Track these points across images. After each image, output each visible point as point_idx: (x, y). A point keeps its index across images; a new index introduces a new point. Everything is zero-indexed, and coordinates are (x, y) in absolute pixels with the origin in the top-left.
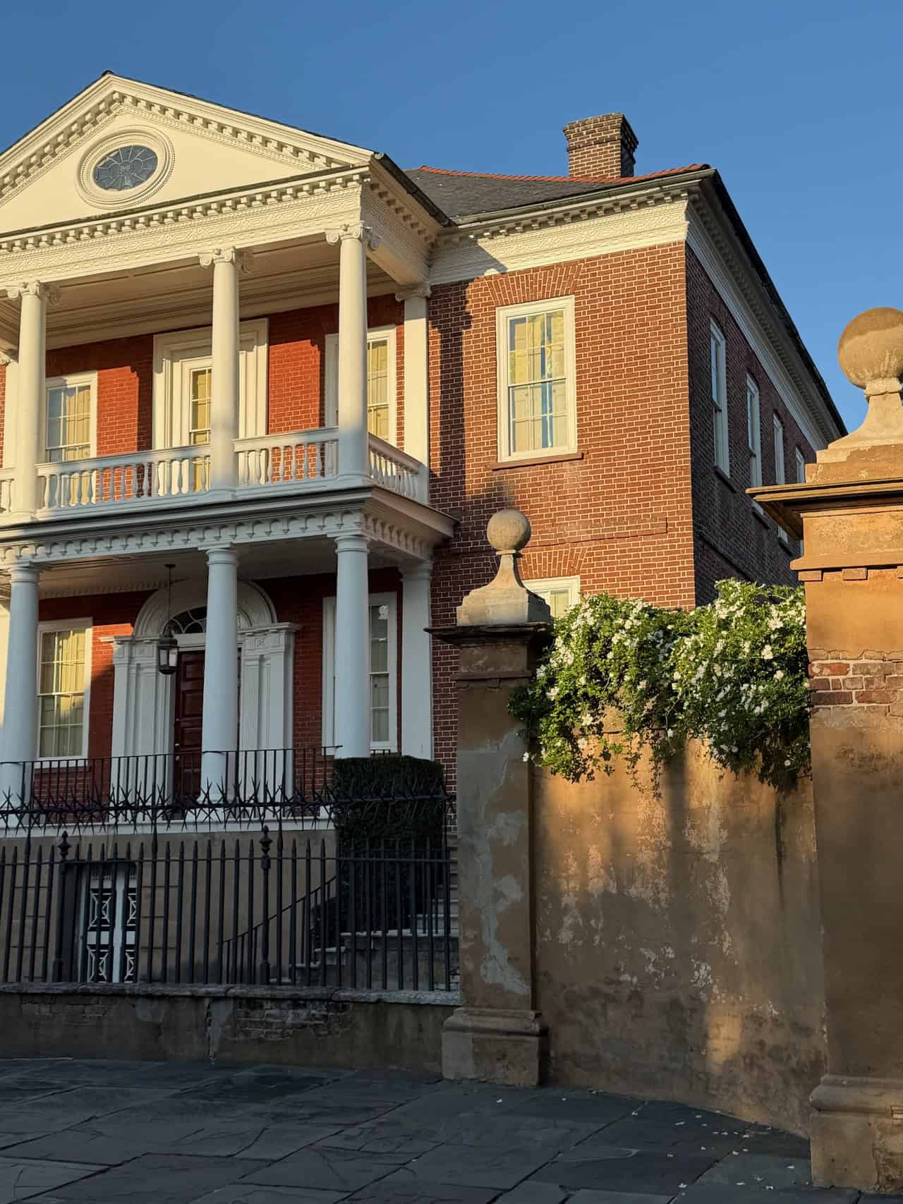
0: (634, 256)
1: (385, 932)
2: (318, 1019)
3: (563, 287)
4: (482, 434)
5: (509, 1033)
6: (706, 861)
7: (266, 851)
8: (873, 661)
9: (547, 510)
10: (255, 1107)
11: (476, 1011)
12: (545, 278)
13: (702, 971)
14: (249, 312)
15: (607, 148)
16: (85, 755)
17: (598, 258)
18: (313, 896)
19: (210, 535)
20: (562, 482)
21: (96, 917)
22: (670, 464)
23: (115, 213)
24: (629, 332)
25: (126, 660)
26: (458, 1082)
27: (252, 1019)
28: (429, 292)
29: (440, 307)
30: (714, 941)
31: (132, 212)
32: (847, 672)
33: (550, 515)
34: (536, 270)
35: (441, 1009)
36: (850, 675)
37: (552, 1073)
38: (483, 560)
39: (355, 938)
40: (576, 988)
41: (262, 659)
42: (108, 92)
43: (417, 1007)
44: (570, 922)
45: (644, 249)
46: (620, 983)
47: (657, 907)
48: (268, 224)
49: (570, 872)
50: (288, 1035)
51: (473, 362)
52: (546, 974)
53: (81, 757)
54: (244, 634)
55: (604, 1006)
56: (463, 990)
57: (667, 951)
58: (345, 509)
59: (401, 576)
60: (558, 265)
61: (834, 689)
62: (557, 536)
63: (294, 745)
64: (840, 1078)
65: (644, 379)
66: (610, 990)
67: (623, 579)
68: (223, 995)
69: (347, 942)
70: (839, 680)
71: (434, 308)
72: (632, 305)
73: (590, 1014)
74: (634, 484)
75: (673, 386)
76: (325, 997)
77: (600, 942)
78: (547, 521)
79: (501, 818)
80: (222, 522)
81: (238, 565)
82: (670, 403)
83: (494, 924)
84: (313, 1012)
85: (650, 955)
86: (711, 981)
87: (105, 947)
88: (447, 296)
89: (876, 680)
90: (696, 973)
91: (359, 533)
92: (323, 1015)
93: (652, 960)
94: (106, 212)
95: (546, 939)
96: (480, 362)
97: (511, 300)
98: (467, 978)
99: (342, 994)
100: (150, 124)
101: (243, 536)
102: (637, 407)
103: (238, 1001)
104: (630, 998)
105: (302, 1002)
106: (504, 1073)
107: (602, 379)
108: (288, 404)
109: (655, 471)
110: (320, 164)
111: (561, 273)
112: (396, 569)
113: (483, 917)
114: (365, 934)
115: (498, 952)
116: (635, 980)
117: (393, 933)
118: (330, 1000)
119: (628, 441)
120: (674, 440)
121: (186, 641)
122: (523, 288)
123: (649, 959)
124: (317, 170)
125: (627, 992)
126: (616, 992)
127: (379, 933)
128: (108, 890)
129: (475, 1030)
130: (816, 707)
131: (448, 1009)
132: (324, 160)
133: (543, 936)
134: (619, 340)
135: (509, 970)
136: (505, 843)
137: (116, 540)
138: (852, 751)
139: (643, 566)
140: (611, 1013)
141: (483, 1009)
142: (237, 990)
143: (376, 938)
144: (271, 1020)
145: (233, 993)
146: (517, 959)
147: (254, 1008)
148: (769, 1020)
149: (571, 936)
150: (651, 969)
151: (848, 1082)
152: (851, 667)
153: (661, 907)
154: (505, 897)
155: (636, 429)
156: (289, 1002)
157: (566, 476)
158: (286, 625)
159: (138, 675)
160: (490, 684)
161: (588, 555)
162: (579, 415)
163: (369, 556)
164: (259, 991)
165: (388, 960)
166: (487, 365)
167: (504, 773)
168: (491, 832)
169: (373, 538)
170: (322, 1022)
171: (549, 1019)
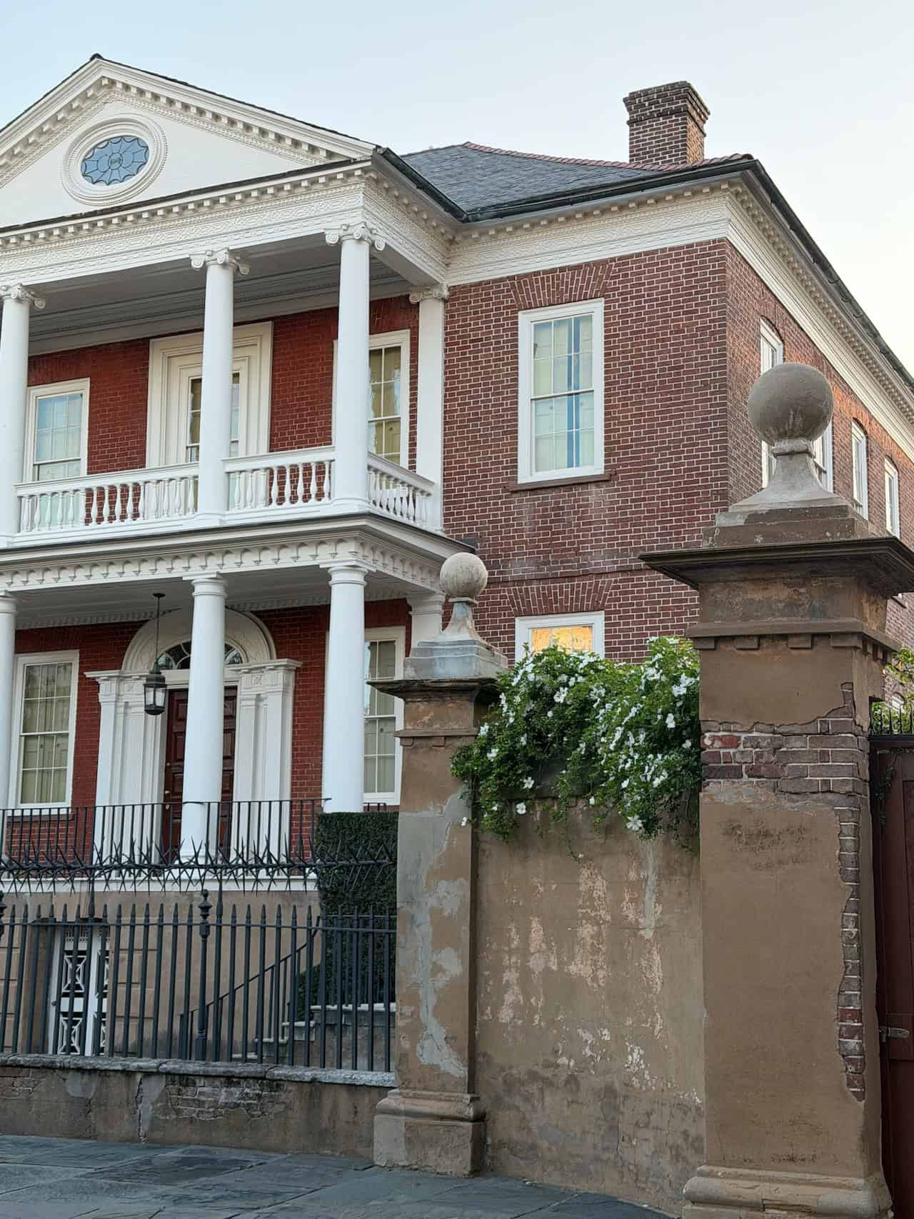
0: (670, 255)
1: (356, 1006)
2: (251, 1099)
3: (592, 290)
4: (501, 451)
5: (442, 1118)
6: (642, 937)
7: (205, 917)
8: (763, 735)
9: (570, 538)
10: (161, 1189)
11: (411, 1093)
12: (572, 279)
13: (635, 1055)
14: (244, 316)
15: (672, 121)
16: (68, 803)
17: (631, 256)
18: (282, 964)
19: (196, 563)
20: (587, 506)
21: (69, 982)
22: (706, 487)
23: (102, 210)
24: (663, 340)
25: (113, 698)
26: (391, 1167)
27: (184, 1097)
28: (446, 293)
29: (458, 310)
30: (647, 1023)
31: (120, 209)
32: (738, 746)
33: (573, 543)
34: (562, 269)
35: (377, 1090)
36: (741, 748)
37: (488, 1161)
38: (499, 592)
39: (326, 1011)
40: (514, 1071)
41: (259, 698)
42: (98, 77)
43: (352, 1087)
44: (511, 1000)
45: (682, 247)
46: (558, 1066)
47: (595, 985)
48: (265, 223)
49: (513, 946)
50: (221, 1115)
51: (493, 372)
52: (485, 1055)
53: (64, 805)
54: (240, 670)
55: (542, 1090)
56: (399, 1071)
57: (604, 1033)
58: (338, 537)
59: (410, 608)
60: (587, 264)
61: (725, 763)
62: (580, 566)
63: (293, 795)
64: (715, 1169)
65: (678, 392)
66: (548, 1073)
67: (652, 616)
68: (155, 1070)
69: (316, 1015)
70: (729, 753)
71: (452, 311)
72: (666, 310)
73: (527, 1099)
74: (665, 510)
75: (710, 400)
76: (258, 1075)
77: (540, 1021)
78: (569, 550)
79: (443, 885)
80: (208, 550)
81: (226, 595)
82: (706, 419)
83: (432, 1000)
84: (247, 1090)
85: (587, 1036)
86: (643, 1067)
87: (78, 1015)
88: (467, 297)
89: (766, 754)
90: (630, 1057)
91: (354, 563)
92: (258, 1095)
93: (589, 1042)
94: (92, 209)
95: (486, 1018)
96: (500, 371)
97: (535, 304)
98: (404, 1056)
99: (276, 1072)
100: (141, 113)
101: (232, 564)
102: (670, 424)
103: (169, 1078)
104: (567, 1082)
105: (235, 1080)
106: (436, 1160)
107: (633, 392)
108: (292, 417)
109: (689, 495)
110: (321, 158)
111: (590, 273)
112: (404, 600)
113: (421, 992)
114: (335, 1007)
115: (436, 1031)
116: (572, 1064)
117: (365, 1007)
118: (264, 1078)
119: (660, 461)
120: (711, 461)
121: (173, 677)
122: (549, 291)
123: (587, 1041)
124: (318, 164)
125: (564, 1077)
126: (555, 1075)
127: (350, 1007)
128: (83, 953)
129: (408, 1113)
130: (707, 780)
131: (383, 1090)
132: (324, 154)
133: (482, 1014)
134: (652, 348)
135: (446, 1050)
136: (446, 914)
137: (81, 570)
138: (739, 827)
139: (674, 601)
140: (548, 1099)
141: (418, 1092)
142: (171, 1065)
143: (347, 1012)
144: (203, 1098)
145: (165, 1068)
146: (454, 1038)
147: (187, 1086)
148: (693, 1109)
149: (512, 1015)
150: (588, 1052)
151: (723, 1174)
152: (743, 739)
153: (599, 986)
154: (444, 971)
155: (668, 448)
156: (223, 1079)
157: (592, 499)
158: (284, 661)
159: (125, 714)
160: (434, 742)
161: (614, 588)
162: (606, 432)
163: (365, 589)
164: (193, 1066)
165: (359, 1037)
166: (507, 375)
167: (447, 838)
168: (432, 902)
169: (371, 569)
170: (255, 1102)
171: (485, 1103)
